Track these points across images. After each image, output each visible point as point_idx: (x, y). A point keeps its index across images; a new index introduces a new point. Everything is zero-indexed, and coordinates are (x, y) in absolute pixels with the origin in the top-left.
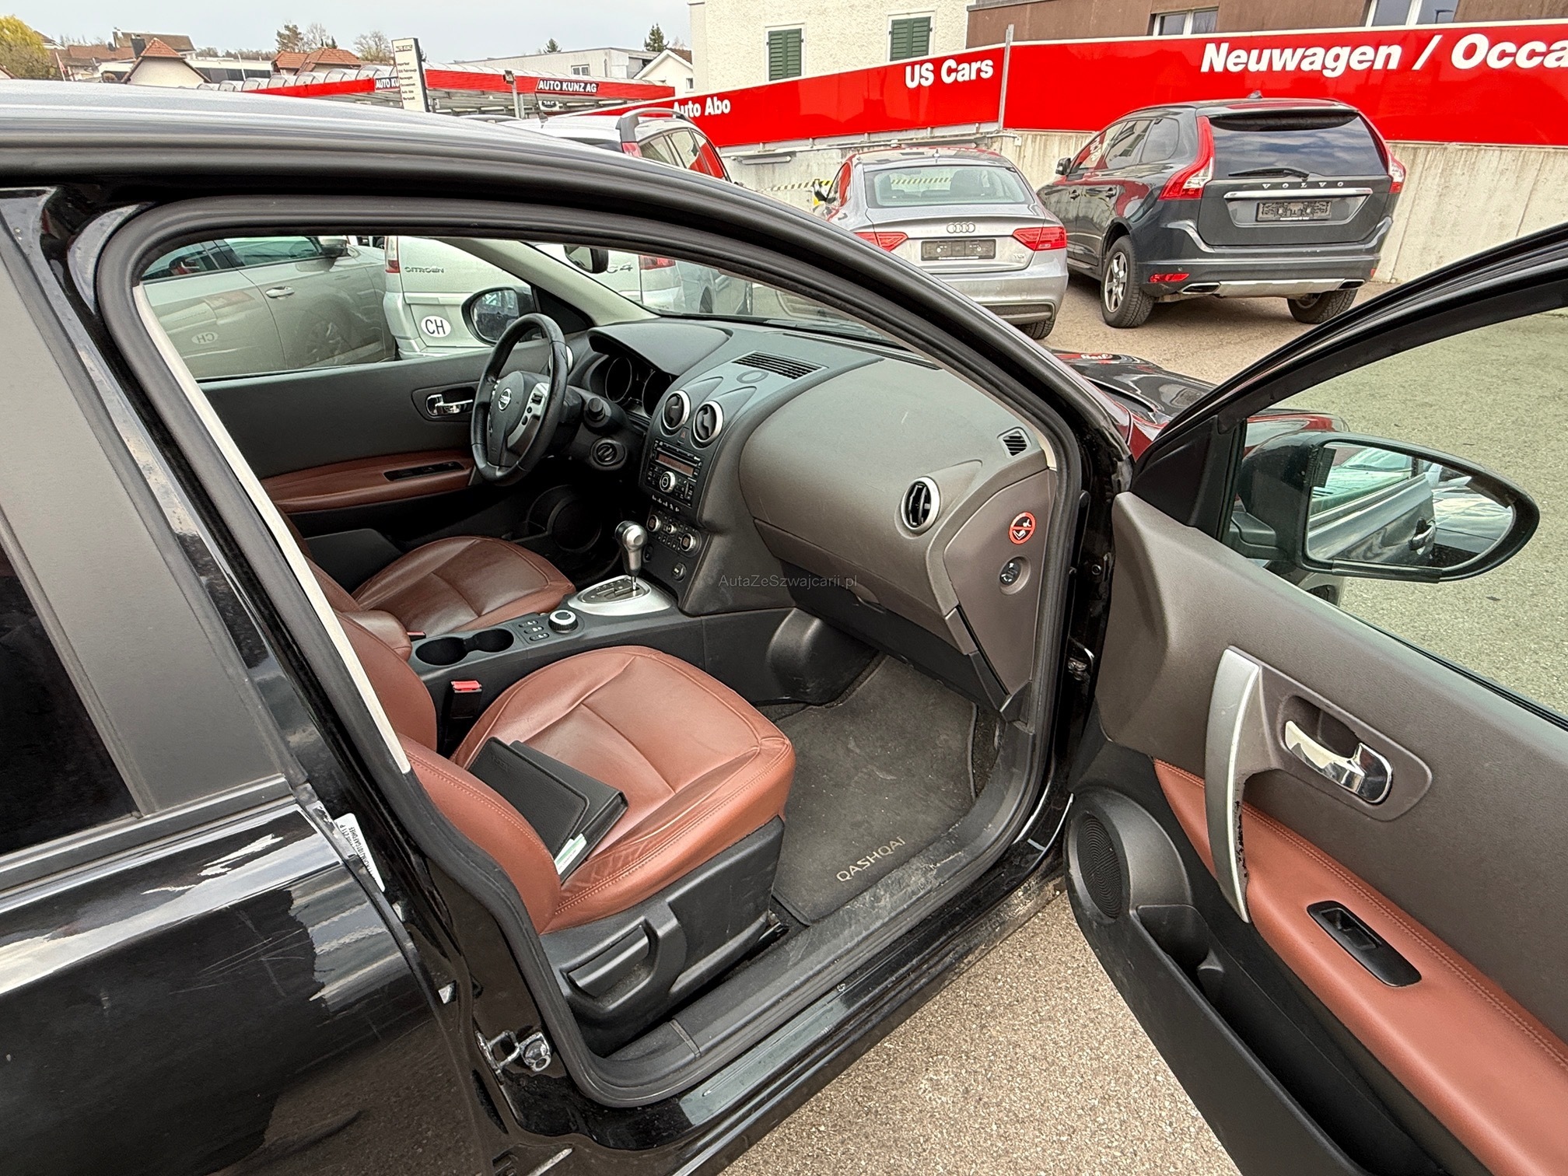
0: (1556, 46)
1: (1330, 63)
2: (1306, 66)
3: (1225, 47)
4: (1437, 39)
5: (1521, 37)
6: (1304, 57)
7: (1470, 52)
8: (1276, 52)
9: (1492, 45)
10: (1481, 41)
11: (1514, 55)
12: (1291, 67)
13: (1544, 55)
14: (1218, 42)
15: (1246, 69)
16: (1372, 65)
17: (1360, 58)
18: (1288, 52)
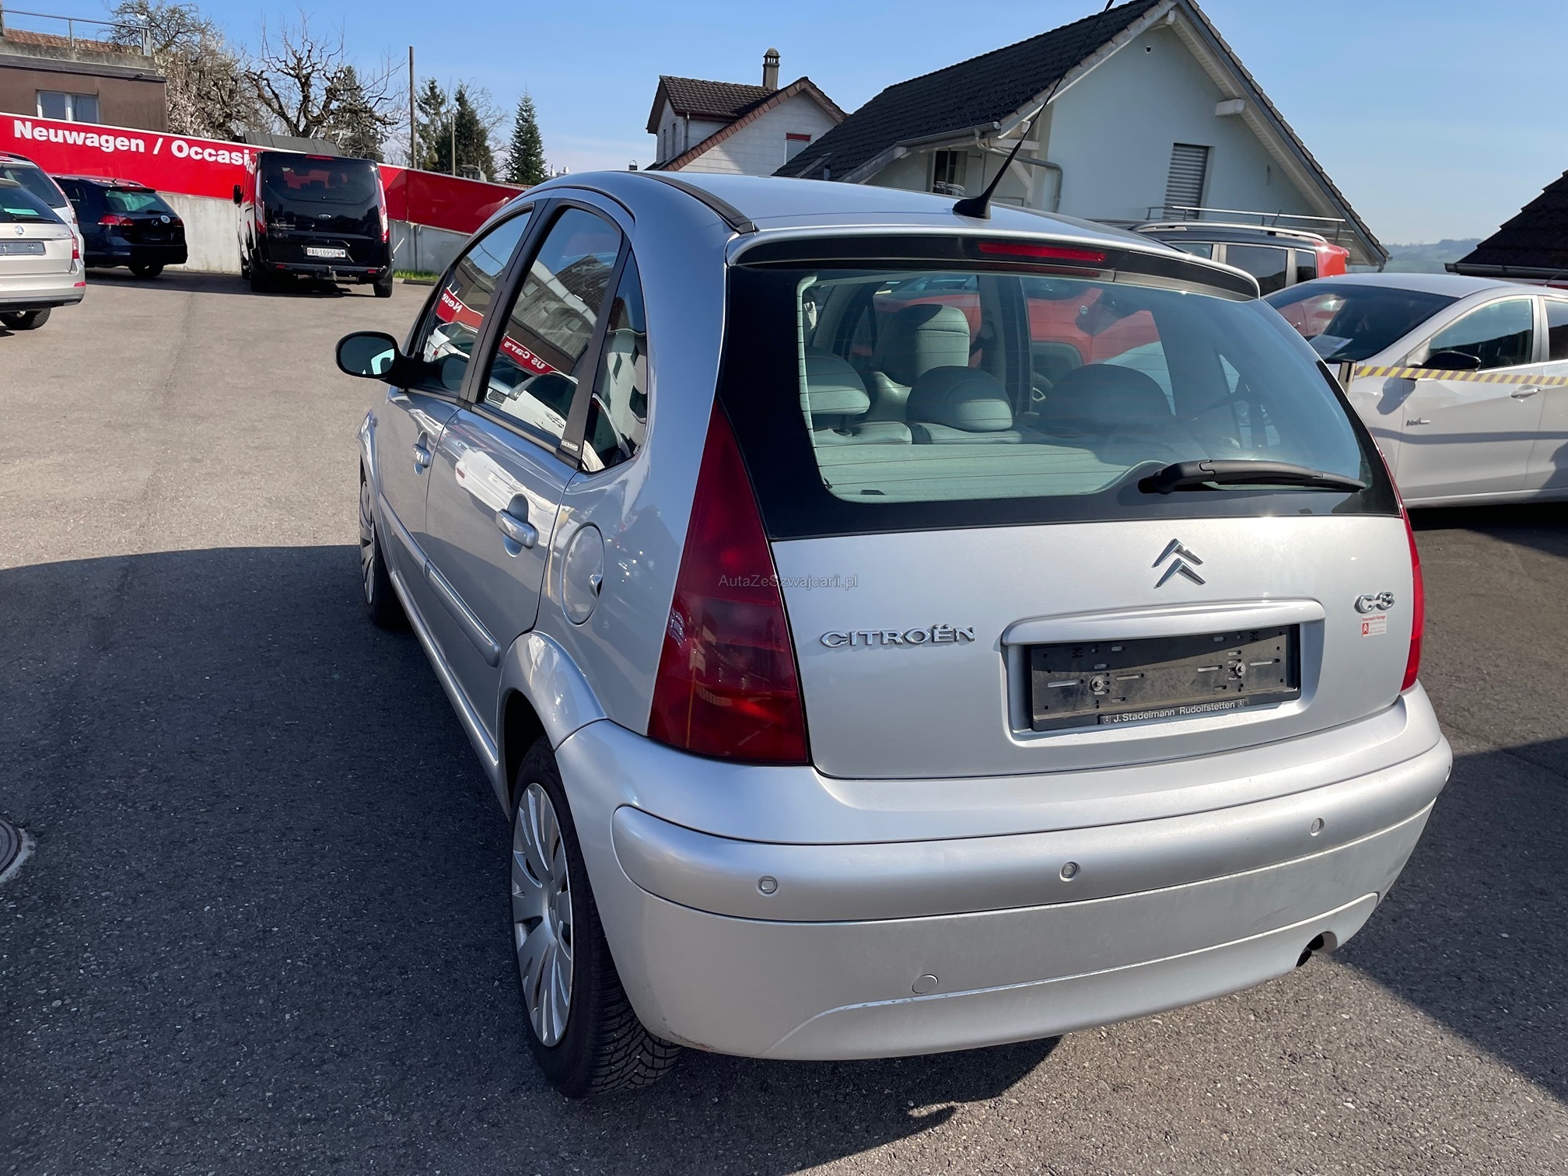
0: (220, 152)
1: (103, 143)
2: (88, 143)
3: (29, 124)
4: (160, 140)
5: (204, 145)
6: (86, 138)
7: (180, 149)
8: (67, 133)
9: (190, 148)
10: (185, 145)
11: (202, 154)
12: (80, 142)
13: (217, 155)
14: (23, 121)
15: (49, 139)
16: (130, 148)
17: (122, 143)
18: (75, 134)
